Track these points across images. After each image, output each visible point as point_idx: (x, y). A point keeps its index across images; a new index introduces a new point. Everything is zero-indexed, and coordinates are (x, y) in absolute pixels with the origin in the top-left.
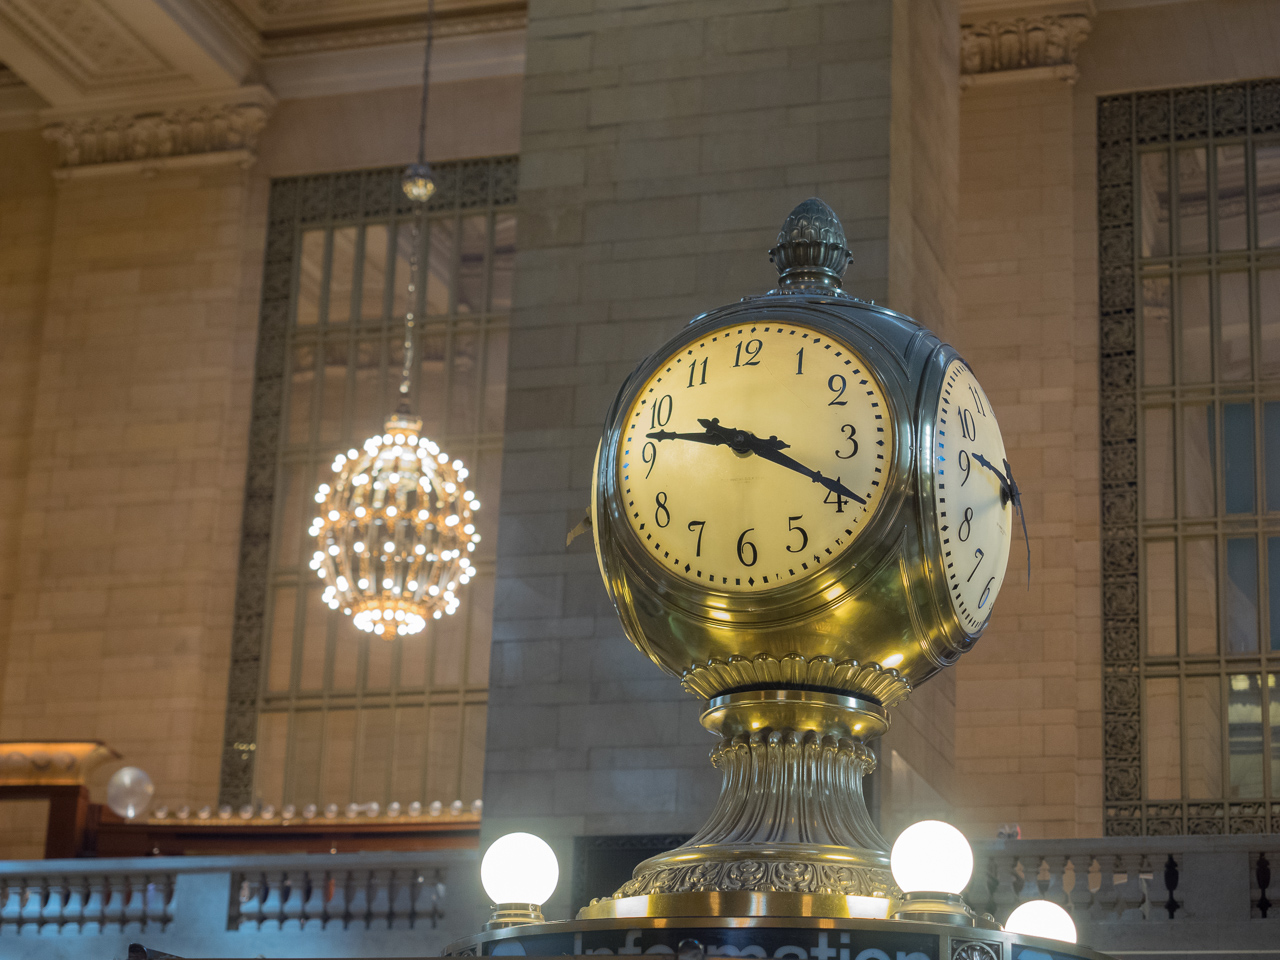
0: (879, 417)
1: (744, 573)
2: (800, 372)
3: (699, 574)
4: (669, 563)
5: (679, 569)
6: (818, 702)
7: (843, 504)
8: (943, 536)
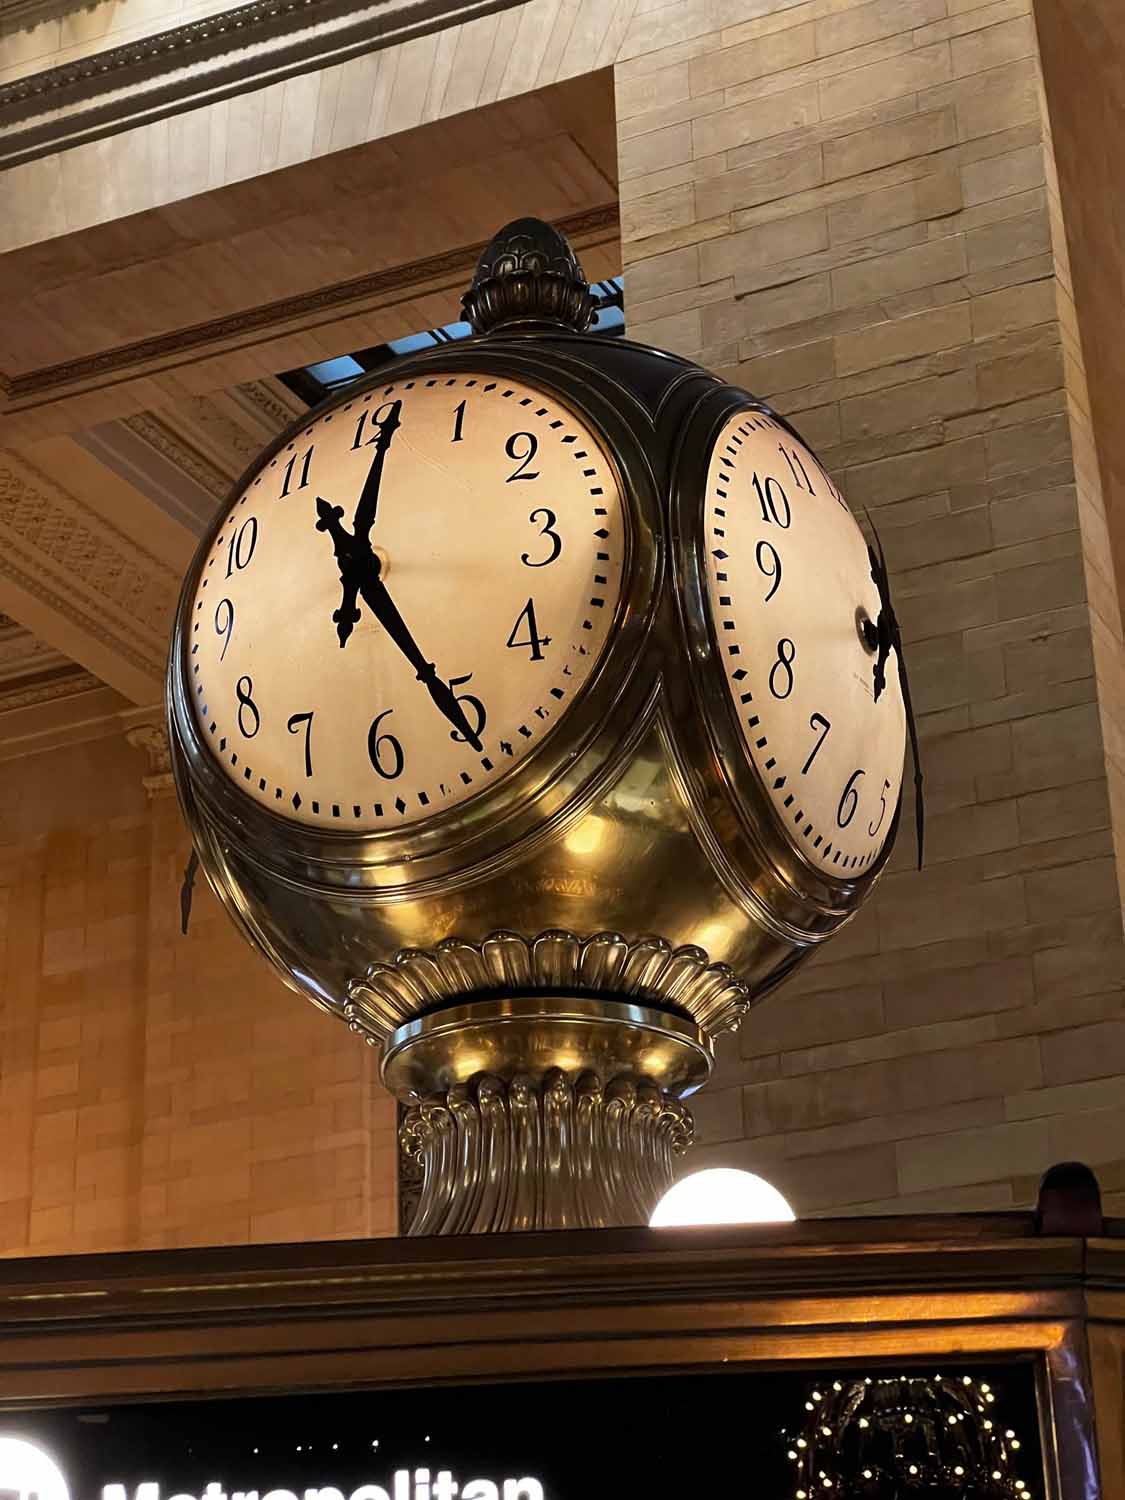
0: (597, 491)
1: (387, 792)
2: (458, 437)
4: (267, 798)
6: (569, 1015)
7: (541, 644)
8: (737, 689)
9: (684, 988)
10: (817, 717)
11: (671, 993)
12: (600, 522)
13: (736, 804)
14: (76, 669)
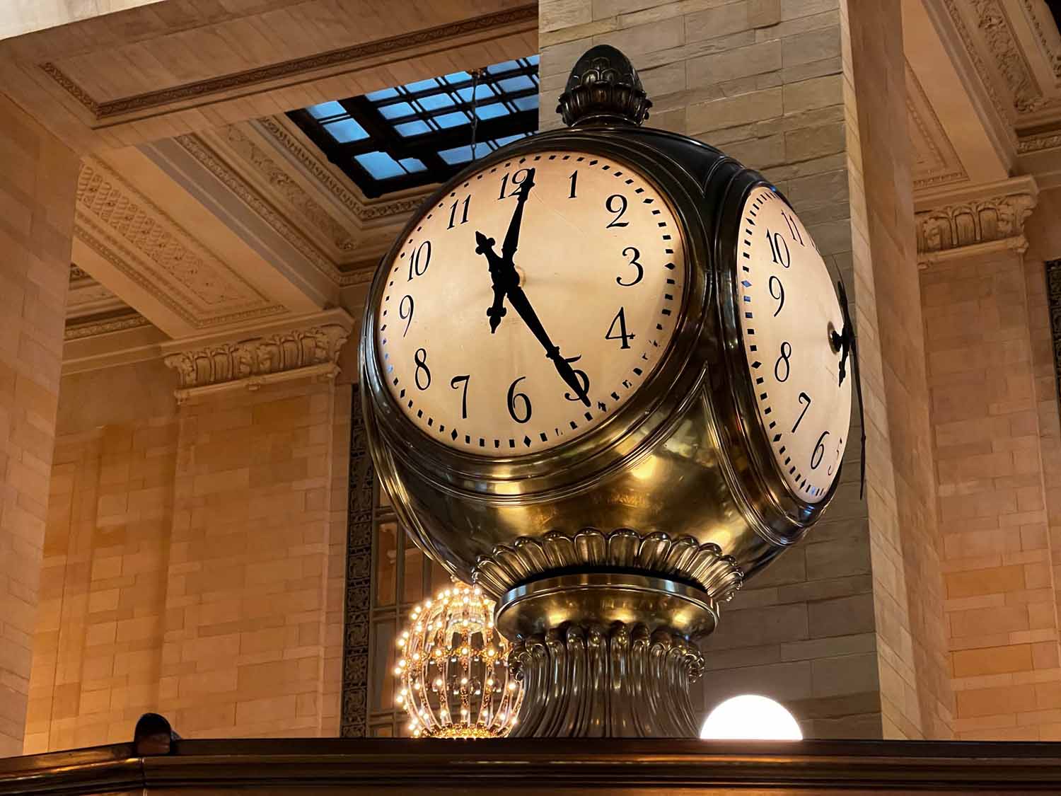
0: (667, 237)
1: (519, 432)
2: (573, 195)
3: (468, 439)
4: (434, 432)
5: (445, 437)
6: (628, 586)
7: (628, 338)
8: (755, 374)
9: (704, 572)
10: (803, 395)
11: (694, 575)
12: (669, 259)
13: (749, 450)
14: (130, 311)
